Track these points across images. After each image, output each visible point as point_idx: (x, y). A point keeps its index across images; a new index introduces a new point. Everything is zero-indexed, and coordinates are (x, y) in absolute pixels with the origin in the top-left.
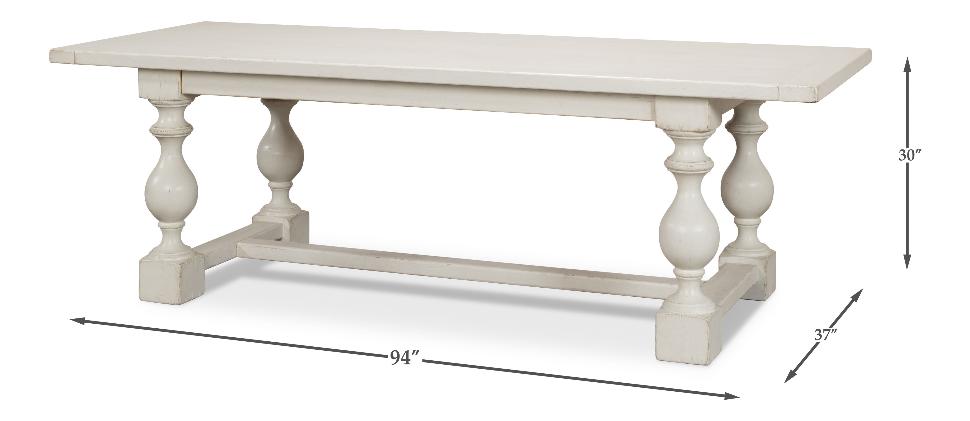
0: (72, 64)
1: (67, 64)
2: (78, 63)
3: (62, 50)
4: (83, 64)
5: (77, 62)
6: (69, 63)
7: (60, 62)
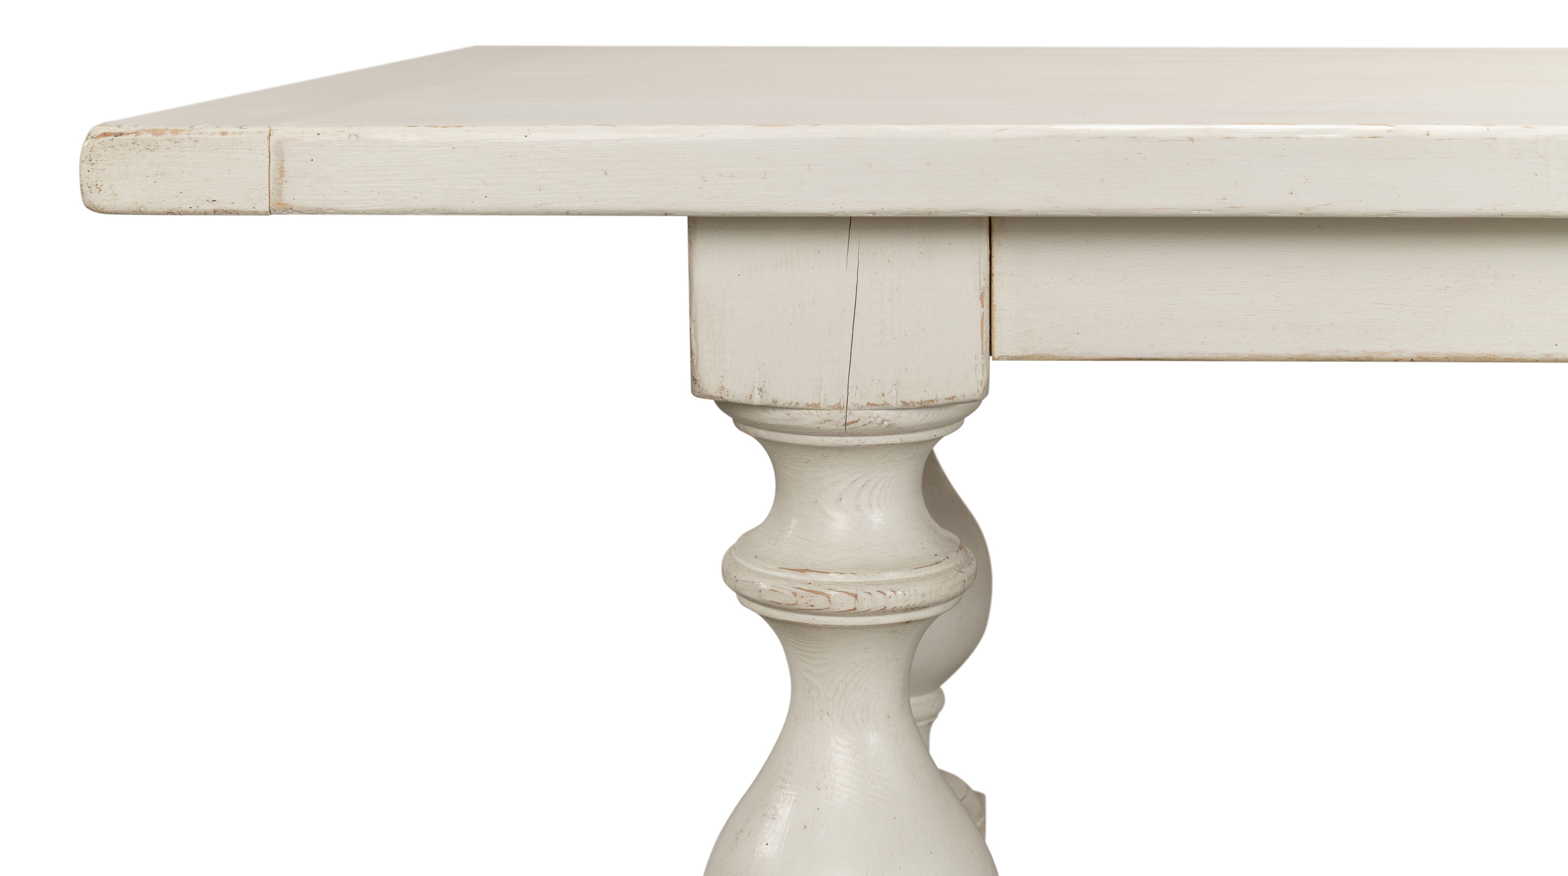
0: (256, 213)
1: (215, 212)
2: (298, 203)
3: (175, 132)
4: (335, 206)
5: (288, 199)
6: (234, 207)
7: (166, 207)
